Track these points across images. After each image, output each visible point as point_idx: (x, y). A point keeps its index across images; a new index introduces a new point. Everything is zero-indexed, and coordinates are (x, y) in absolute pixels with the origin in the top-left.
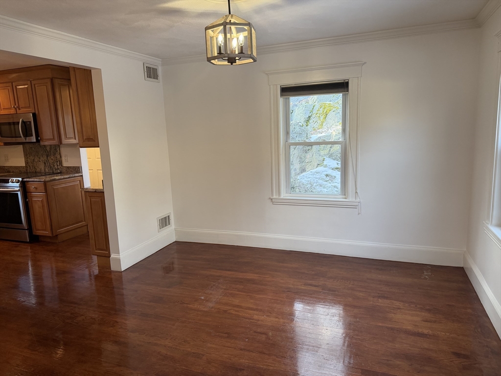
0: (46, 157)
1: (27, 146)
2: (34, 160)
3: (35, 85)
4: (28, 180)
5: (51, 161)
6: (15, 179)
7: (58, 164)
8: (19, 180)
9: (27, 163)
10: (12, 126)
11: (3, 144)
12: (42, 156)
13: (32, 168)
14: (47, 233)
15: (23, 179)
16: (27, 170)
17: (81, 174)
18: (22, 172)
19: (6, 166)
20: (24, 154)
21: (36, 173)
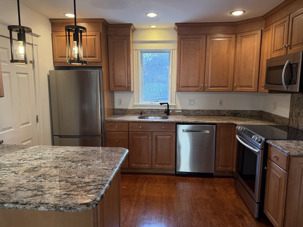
1: (295, 95)
2: (299, 114)
4: (271, 143)
8: (261, 140)
9: (291, 114)
11: (267, 91)
14: (277, 225)
15: (266, 140)
16: (289, 124)
18: (285, 125)
19: (273, 114)
20: (290, 105)
21: (297, 129)
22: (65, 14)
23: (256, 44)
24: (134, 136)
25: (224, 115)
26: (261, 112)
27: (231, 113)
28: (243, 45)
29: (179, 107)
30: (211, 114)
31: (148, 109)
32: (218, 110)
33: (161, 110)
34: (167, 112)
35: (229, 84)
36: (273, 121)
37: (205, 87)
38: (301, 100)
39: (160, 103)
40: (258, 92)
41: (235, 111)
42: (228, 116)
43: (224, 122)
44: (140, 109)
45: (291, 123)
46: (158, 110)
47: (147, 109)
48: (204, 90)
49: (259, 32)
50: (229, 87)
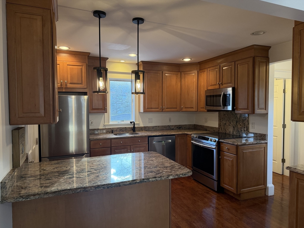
0: (235, 122)
1: (222, 113)
2: (225, 124)
3: (238, 64)
4: (223, 141)
5: (239, 126)
6: (213, 138)
7: (245, 130)
8: (216, 140)
9: (220, 125)
10: (212, 98)
11: (206, 111)
12: (233, 122)
13: (223, 130)
14: (233, 189)
15: (219, 139)
17: (266, 142)
18: (215, 131)
19: (205, 126)
20: (219, 119)
21: (225, 134)
22: (60, 46)
23: (194, 80)
24: (116, 151)
25: (173, 129)
26: (195, 125)
27: (177, 127)
28: (186, 80)
29: (142, 125)
30: (164, 129)
31: (118, 128)
32: (169, 126)
33: (128, 128)
34: (134, 129)
35: (178, 106)
36: (206, 130)
37: (163, 108)
38: (226, 115)
39: (130, 122)
40: (197, 111)
41: (179, 125)
42: (175, 129)
43: (180, 133)
44: (110, 128)
45: (220, 130)
46: (126, 128)
47: (116, 128)
48: (162, 110)
49: (196, 72)
50: (178, 108)
